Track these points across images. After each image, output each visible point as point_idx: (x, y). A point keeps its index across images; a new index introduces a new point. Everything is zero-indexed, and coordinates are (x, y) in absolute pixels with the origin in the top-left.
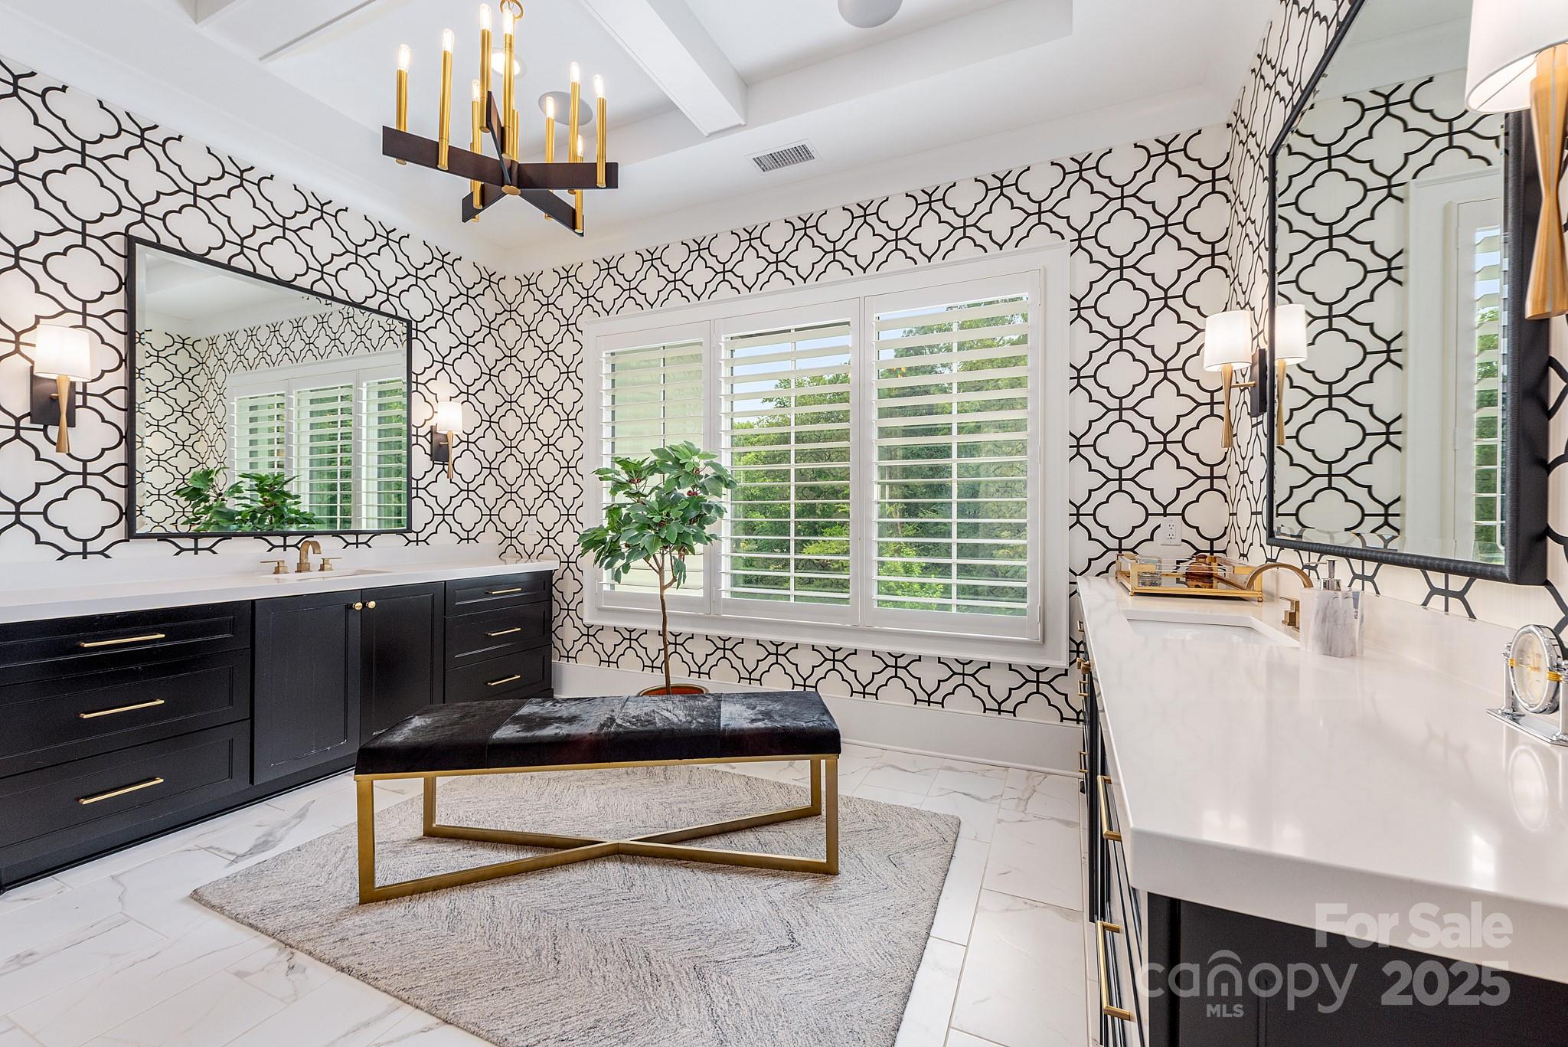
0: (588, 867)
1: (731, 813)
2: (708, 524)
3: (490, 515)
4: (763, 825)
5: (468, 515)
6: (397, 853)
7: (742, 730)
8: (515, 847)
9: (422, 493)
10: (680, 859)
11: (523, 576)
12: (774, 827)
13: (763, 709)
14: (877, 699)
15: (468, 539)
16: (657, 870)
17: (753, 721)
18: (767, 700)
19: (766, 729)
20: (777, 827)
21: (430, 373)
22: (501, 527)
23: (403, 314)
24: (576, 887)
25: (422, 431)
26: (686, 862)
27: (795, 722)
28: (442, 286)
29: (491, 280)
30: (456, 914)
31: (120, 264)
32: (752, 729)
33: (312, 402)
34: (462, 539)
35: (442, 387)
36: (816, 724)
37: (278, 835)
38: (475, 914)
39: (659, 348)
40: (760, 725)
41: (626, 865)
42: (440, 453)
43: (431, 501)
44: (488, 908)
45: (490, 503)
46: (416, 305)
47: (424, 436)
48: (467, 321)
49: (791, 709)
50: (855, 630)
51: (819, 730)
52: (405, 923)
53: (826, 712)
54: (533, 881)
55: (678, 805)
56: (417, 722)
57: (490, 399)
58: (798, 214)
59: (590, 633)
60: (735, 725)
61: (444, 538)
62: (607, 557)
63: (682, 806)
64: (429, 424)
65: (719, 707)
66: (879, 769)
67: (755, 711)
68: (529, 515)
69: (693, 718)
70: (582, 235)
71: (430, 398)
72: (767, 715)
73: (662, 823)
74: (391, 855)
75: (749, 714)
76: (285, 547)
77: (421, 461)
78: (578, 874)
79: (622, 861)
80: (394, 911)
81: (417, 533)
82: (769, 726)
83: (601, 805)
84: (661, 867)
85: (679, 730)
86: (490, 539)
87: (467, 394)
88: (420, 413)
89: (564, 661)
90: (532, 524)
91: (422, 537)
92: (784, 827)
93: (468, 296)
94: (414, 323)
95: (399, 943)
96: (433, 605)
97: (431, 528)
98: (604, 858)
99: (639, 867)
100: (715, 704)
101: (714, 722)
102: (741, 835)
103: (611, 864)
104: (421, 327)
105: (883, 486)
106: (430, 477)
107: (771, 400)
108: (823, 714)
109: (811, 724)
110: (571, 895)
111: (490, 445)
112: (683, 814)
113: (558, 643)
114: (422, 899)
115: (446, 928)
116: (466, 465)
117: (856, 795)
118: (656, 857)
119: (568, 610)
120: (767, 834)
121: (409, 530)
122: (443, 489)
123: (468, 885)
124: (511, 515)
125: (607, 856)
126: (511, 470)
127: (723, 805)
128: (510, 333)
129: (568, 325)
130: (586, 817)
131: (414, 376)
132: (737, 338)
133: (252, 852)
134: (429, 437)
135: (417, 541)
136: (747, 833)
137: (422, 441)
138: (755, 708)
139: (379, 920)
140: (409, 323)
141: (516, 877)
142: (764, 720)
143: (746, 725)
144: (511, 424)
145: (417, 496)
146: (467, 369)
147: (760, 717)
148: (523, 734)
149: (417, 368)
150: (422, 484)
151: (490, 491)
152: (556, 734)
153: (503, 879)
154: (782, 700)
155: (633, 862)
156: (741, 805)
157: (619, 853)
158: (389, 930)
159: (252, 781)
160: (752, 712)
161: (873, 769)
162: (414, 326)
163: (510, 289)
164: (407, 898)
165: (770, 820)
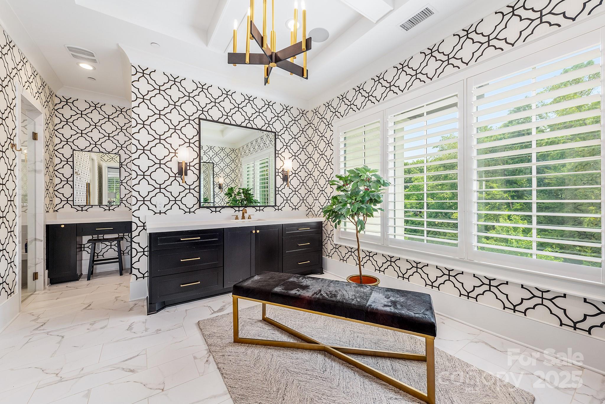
0: (311, 354)
1: (382, 346)
2: (378, 203)
3: (303, 200)
4: (397, 358)
5: (295, 200)
6: (252, 324)
7: (377, 310)
8: (288, 334)
9: (280, 192)
10: (350, 364)
11: (313, 223)
12: (403, 361)
13: (393, 299)
14: (477, 301)
15: (295, 209)
16: (338, 366)
17: (385, 306)
18: (398, 294)
19: (390, 312)
20: (404, 362)
21: (282, 150)
22: (307, 204)
23: (273, 130)
24: (303, 362)
25: (280, 171)
26: (352, 366)
27: (408, 312)
28: (287, 118)
29: (303, 113)
30: (258, 358)
31: (197, 127)
32: (382, 310)
33: (260, 164)
34: (293, 209)
35: (286, 155)
36: (420, 316)
37: (226, 307)
38: (264, 360)
39: (362, 127)
40: (388, 309)
41: (326, 359)
42: (285, 178)
43: (283, 195)
44: (269, 360)
45: (303, 196)
46: (278, 126)
47: (281, 172)
48: (295, 129)
49: (409, 303)
50: (462, 261)
51: (421, 320)
52: (242, 356)
53: (431, 308)
54: (289, 353)
55: (358, 334)
56: (257, 278)
57: (303, 157)
58: (427, 47)
59: (337, 247)
60: (374, 306)
61: (287, 209)
62: (334, 217)
63: (359, 335)
64: (282, 168)
65: (371, 294)
66: (476, 342)
67: (389, 300)
68: (316, 200)
69: (355, 298)
70: (307, 78)
71: (282, 158)
72: (394, 303)
73: (348, 341)
74: (250, 325)
75: (385, 301)
76: (239, 211)
77: (279, 181)
78: (305, 356)
79: (325, 356)
80: (241, 349)
81: (278, 207)
82: (392, 311)
83: (325, 324)
84: (340, 365)
85: (346, 303)
86: (303, 209)
87: (295, 156)
88: (279, 164)
89: (327, 257)
90: (317, 204)
91: (280, 208)
92: (408, 363)
93: (295, 120)
94: (277, 133)
95: (237, 364)
96: (278, 233)
97: (283, 205)
98: (318, 352)
99: (331, 361)
100: (370, 292)
101: (364, 302)
102: (384, 360)
103: (320, 355)
104: (280, 134)
105: (480, 182)
106: (283, 187)
107: (437, 147)
108: (428, 310)
109: (417, 315)
110: (300, 366)
111: (303, 174)
112: (359, 339)
113: (326, 250)
114: (251, 347)
115: (253, 364)
116: (295, 182)
117: (457, 356)
118: (340, 359)
119: (329, 237)
120: (398, 365)
121: (276, 205)
122: (287, 191)
123: (267, 346)
124: (310, 200)
125: (320, 351)
126: (310, 183)
127: (379, 340)
128: (310, 132)
129: (329, 125)
130: (318, 328)
131: (277, 152)
132: (396, 115)
133: (218, 311)
134: (282, 173)
135: (278, 209)
136: (387, 360)
137: (280, 174)
138: (389, 298)
139: (236, 351)
140: (275, 133)
141: (284, 349)
142: (390, 306)
143: (380, 308)
144: (310, 166)
145: (278, 194)
146: (295, 147)
147: (390, 304)
148: (283, 291)
149: (278, 149)
150: (280, 189)
151: (303, 191)
152: (296, 293)
153: (279, 348)
154: (406, 296)
155: (329, 358)
156: (388, 343)
157: (325, 351)
158: (237, 357)
159: (223, 287)
160: (386, 300)
161: (472, 342)
162: (277, 134)
163: (310, 115)
164: (247, 345)
165: (401, 357)
